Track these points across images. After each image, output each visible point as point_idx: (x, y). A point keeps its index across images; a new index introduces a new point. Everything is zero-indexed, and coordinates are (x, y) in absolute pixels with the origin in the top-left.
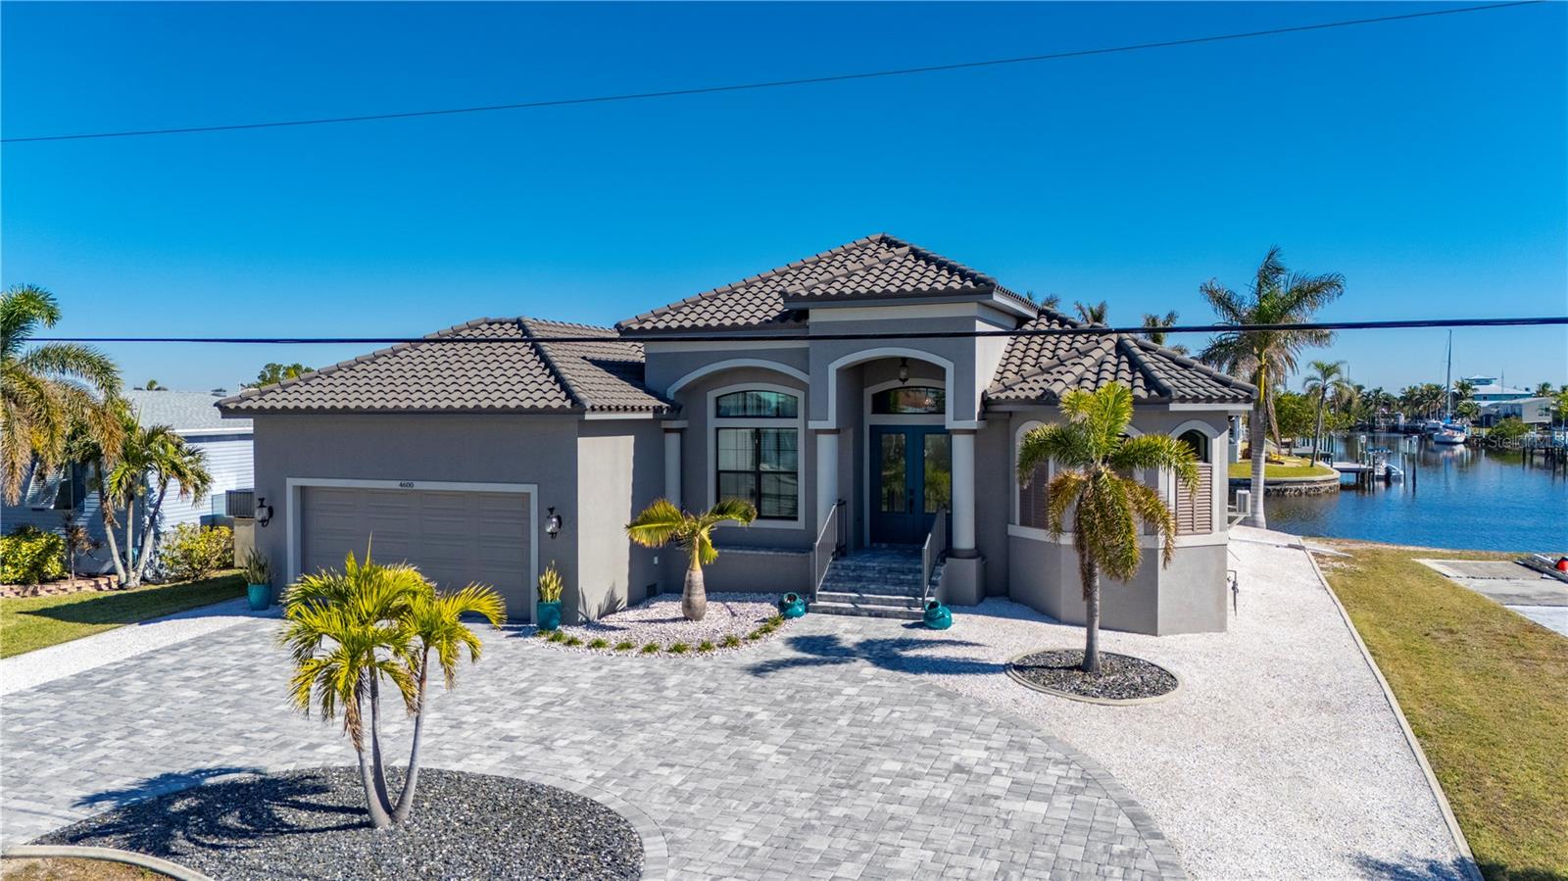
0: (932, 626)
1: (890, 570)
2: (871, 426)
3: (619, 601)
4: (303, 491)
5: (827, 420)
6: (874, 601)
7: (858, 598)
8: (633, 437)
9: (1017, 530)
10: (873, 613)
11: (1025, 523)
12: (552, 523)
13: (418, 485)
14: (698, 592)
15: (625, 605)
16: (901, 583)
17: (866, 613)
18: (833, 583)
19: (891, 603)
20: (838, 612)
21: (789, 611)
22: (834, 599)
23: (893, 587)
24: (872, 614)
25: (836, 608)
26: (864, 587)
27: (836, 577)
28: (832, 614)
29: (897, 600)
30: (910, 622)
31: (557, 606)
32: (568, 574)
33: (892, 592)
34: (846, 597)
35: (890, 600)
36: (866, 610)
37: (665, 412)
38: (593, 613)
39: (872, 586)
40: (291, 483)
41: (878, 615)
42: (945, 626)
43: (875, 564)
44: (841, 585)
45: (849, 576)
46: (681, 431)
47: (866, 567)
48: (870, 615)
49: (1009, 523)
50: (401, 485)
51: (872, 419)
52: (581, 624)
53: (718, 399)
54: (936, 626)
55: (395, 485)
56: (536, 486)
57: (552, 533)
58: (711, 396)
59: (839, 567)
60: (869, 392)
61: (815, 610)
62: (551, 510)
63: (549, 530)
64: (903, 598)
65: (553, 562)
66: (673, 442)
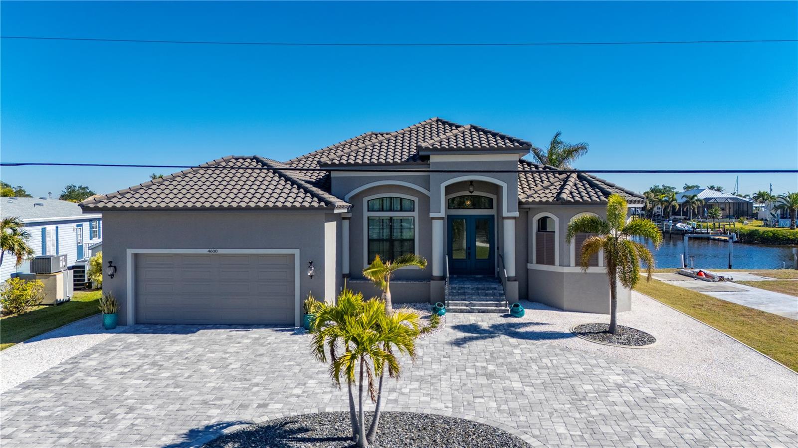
0: (517, 316)
1: (478, 289)
2: (448, 215)
4: (136, 256)
5: (439, 212)
6: (478, 304)
8: (335, 222)
9: (533, 266)
11: (538, 262)
12: (311, 270)
13: (221, 251)
16: (487, 295)
17: (478, 311)
19: (487, 305)
20: (462, 311)
21: (439, 311)
22: (456, 305)
23: (485, 297)
24: (480, 311)
28: (458, 312)
30: (502, 314)
33: (484, 300)
34: (463, 303)
36: (477, 309)
37: (352, 209)
40: (130, 252)
41: (483, 312)
43: (468, 286)
44: (457, 297)
45: (458, 293)
46: (349, 219)
49: (528, 262)
50: (209, 251)
51: (448, 212)
53: (368, 201)
54: (519, 316)
55: (205, 251)
56: (299, 250)
57: (311, 276)
58: (365, 200)
61: (452, 311)
62: (311, 263)
63: (309, 274)
64: (493, 302)
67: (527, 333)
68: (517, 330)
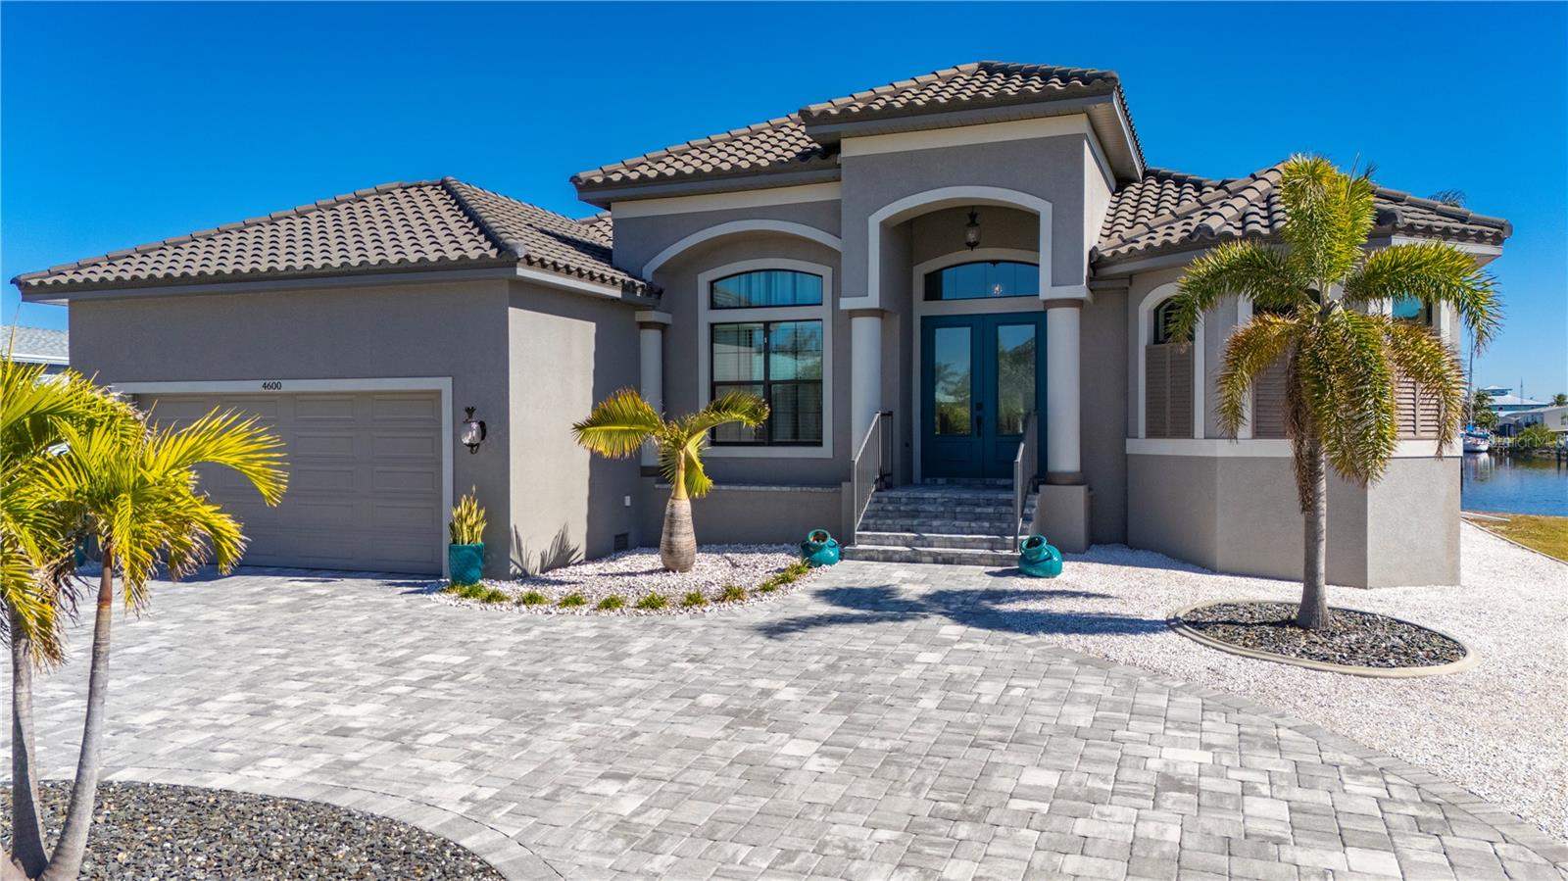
0: (1034, 572)
1: (960, 503)
2: (923, 318)
3: (574, 551)
5: (867, 295)
6: (940, 541)
7: (916, 538)
8: (594, 324)
9: (1142, 446)
10: (940, 558)
11: (1152, 433)
12: (471, 429)
13: (289, 386)
14: (683, 531)
15: (582, 557)
16: (978, 518)
17: (929, 559)
18: (878, 519)
19: (965, 544)
20: (888, 558)
21: (817, 555)
23: (967, 523)
24: (938, 559)
25: (885, 552)
26: (922, 524)
27: (881, 513)
28: (878, 560)
29: (975, 540)
30: (998, 569)
31: (478, 549)
32: (496, 503)
33: (966, 530)
34: (898, 537)
35: (965, 540)
36: (930, 553)
37: (639, 294)
38: (534, 565)
39: (935, 523)
41: (948, 561)
42: (1052, 572)
43: (936, 495)
44: (889, 522)
45: (899, 511)
46: (663, 327)
47: (923, 498)
48: (936, 562)
49: (1127, 436)
50: (265, 386)
51: (923, 308)
52: (514, 577)
53: (712, 283)
54: (1041, 573)
55: (254, 386)
56: (451, 378)
57: (471, 445)
58: (703, 279)
59: (885, 500)
60: (920, 271)
61: (853, 555)
62: (470, 411)
63: (466, 441)
64: (984, 537)
65: (474, 489)
66: (651, 340)
67: (1022, 614)
68: (997, 607)
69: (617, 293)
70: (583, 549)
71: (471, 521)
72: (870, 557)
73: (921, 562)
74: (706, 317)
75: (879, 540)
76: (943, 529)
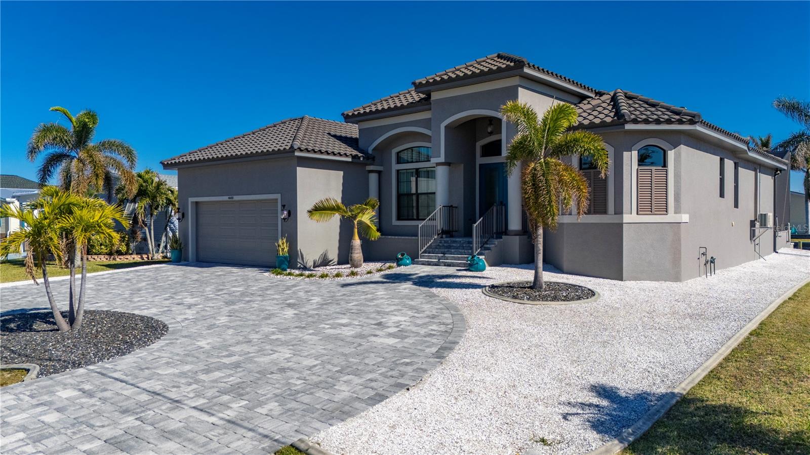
2: (480, 165)
3: (331, 261)
4: (197, 203)
5: (440, 157)
6: (450, 258)
7: (442, 256)
8: (342, 172)
10: (446, 264)
12: (284, 213)
13: (236, 198)
14: (356, 252)
15: (336, 263)
17: (443, 264)
18: (432, 249)
19: (459, 259)
20: (429, 264)
23: (464, 251)
25: (428, 261)
27: (438, 247)
28: (426, 265)
29: (462, 257)
30: (462, 268)
31: (285, 258)
32: (292, 241)
33: (463, 253)
34: (436, 256)
35: (459, 257)
36: (443, 262)
38: (310, 264)
39: (453, 251)
40: (191, 200)
41: (449, 265)
42: (479, 270)
45: (444, 246)
46: (379, 172)
47: (456, 241)
48: (445, 266)
50: (229, 198)
51: (480, 160)
52: (299, 268)
53: (398, 153)
55: (226, 198)
56: (280, 194)
57: (284, 219)
58: (394, 151)
59: (443, 242)
60: (479, 144)
62: (284, 206)
63: (282, 217)
64: (466, 256)
65: (286, 235)
66: (373, 178)
69: (350, 159)
70: (336, 260)
71: (283, 247)
72: (423, 264)
73: (440, 266)
74: (395, 167)
75: (430, 257)
76: (455, 253)
